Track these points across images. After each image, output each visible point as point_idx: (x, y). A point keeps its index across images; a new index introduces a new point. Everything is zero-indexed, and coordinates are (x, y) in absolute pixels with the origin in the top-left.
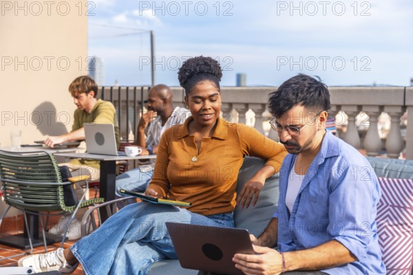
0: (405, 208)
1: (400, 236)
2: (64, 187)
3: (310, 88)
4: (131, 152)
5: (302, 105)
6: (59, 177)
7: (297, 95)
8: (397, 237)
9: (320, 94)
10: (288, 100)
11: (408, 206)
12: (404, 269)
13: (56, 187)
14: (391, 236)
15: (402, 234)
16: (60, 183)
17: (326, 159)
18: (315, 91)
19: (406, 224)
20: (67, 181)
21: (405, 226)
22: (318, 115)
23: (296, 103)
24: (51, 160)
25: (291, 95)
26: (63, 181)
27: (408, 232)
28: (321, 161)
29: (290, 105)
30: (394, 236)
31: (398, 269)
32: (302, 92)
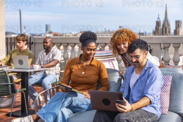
0: (167, 85)
1: (165, 96)
2: (11, 85)
3: (142, 43)
4: (36, 67)
5: (140, 48)
6: (9, 81)
7: (138, 45)
8: (164, 96)
9: (145, 45)
10: (135, 47)
11: (168, 85)
12: (167, 108)
13: (8, 85)
14: (162, 96)
15: (166, 95)
16: (10, 83)
17: (148, 68)
18: (144, 44)
19: (167, 91)
20: (13, 82)
21: (167, 92)
22: (145, 52)
23: (138, 48)
24: (6, 73)
25: (135, 45)
26: (11, 83)
27: (168, 94)
28: (146, 69)
29: (135, 48)
30: (163, 96)
31: (165, 108)
32: (139, 44)
